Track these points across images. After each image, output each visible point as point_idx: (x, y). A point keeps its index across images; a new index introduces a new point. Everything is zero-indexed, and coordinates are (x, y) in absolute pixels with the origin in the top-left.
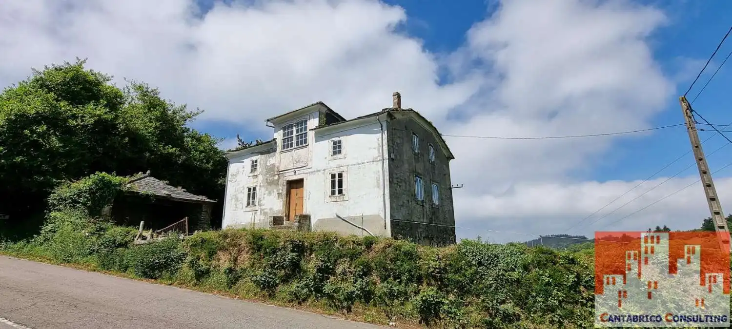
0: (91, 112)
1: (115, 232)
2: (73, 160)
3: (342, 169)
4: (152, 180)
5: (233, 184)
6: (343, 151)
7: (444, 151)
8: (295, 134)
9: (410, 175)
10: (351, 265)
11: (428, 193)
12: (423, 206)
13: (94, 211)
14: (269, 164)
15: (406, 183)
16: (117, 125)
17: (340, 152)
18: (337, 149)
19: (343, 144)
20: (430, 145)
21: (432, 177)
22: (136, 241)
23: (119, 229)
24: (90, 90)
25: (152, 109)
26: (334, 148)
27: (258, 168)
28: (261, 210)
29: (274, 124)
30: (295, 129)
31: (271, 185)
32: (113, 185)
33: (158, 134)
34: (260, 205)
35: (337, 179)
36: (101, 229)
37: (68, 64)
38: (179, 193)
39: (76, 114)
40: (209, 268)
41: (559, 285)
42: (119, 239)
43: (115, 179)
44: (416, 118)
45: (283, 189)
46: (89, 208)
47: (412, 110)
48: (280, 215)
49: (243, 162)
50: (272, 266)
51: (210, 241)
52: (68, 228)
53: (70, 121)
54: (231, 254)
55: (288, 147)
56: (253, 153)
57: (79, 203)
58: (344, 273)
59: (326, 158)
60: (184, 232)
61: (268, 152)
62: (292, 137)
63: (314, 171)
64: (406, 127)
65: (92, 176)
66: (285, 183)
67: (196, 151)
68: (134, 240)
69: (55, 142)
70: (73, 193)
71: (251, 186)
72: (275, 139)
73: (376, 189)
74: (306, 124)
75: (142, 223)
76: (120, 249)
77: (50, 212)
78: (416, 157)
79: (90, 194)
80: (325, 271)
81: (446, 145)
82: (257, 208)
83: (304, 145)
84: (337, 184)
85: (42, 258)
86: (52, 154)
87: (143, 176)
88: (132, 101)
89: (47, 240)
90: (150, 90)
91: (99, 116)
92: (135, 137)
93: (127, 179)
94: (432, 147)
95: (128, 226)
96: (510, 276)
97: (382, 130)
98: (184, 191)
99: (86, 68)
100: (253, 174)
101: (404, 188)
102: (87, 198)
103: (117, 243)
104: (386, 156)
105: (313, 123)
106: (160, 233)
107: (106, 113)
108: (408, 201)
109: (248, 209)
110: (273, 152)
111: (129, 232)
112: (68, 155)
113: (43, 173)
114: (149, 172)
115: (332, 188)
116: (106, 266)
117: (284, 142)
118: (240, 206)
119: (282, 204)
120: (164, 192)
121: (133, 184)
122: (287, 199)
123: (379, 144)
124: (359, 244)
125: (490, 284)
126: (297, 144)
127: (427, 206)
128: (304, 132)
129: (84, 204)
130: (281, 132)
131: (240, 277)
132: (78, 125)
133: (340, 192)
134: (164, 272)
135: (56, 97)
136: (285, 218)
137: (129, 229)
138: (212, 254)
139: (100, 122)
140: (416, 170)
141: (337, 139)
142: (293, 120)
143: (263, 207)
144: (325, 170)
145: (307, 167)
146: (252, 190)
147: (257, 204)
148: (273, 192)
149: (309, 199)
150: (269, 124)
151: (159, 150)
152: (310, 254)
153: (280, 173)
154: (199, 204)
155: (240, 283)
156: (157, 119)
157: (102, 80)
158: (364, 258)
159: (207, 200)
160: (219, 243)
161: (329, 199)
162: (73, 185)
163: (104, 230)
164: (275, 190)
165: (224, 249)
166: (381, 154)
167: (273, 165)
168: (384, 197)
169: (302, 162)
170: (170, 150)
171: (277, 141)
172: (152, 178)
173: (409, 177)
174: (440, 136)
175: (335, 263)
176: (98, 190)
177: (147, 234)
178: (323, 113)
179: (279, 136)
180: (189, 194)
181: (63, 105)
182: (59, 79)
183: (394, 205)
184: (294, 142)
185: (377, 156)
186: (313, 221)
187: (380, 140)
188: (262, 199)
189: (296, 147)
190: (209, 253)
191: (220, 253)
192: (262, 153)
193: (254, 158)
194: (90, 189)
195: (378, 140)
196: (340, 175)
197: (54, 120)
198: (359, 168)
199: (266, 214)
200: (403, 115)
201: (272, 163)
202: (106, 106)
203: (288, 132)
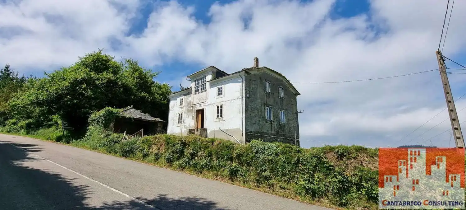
0: (106, 76)
1: (114, 136)
2: (98, 100)
3: (223, 103)
4: (133, 110)
5: (172, 112)
6: (223, 93)
7: (292, 90)
8: (200, 84)
9: (262, 106)
10: (204, 152)
11: (276, 116)
12: (271, 124)
13: (106, 126)
14: (188, 101)
15: (258, 111)
16: (117, 82)
17: (221, 94)
18: (220, 92)
19: (223, 89)
20: (280, 87)
21: (280, 107)
22: (123, 141)
23: (116, 135)
24: (105, 65)
25: (135, 72)
26: (219, 91)
27: (183, 103)
28: (185, 126)
29: (191, 79)
30: (200, 81)
31: (189, 112)
32: (114, 113)
33: (138, 86)
34: (184, 123)
35: (220, 108)
36: (108, 134)
37: (95, 52)
38: (147, 117)
39: (98, 78)
40: (148, 153)
41: (289, 163)
42: (115, 139)
43: (114, 110)
44: (269, 72)
45: (194, 114)
46: (104, 124)
47: (265, 67)
48: (193, 128)
49: (176, 100)
50: (173, 152)
51: (149, 140)
52: (96, 134)
53: (96, 81)
54: (157, 146)
55: (197, 92)
56: (181, 95)
57: (99, 122)
58: (201, 156)
59: (215, 97)
60: (141, 136)
61: (188, 94)
62: (199, 86)
63: (209, 105)
64: (260, 78)
65: (104, 109)
66: (196, 111)
67: (158, 94)
68: (122, 140)
69: (90, 93)
70: (97, 118)
71: (180, 113)
72: (191, 87)
73: (239, 114)
74: (206, 78)
75: (125, 131)
76: (116, 144)
77: (89, 126)
78: (268, 95)
79: (104, 117)
80: (193, 155)
81: (293, 87)
82: (183, 124)
83: (204, 90)
84: (220, 111)
85: (85, 148)
86: (89, 98)
87: (130, 108)
88: (125, 69)
89: (88, 139)
90: (134, 62)
91: (109, 78)
92: (126, 88)
93: (121, 110)
94: (282, 88)
95: (120, 133)
96: (268, 158)
97: (242, 80)
98: (149, 116)
99: (103, 54)
100: (181, 107)
101: (256, 113)
102: (103, 119)
103: (115, 141)
104: (244, 96)
105: (209, 78)
106: (132, 136)
107: (112, 77)
108: (260, 121)
109: (179, 125)
110: (190, 94)
111: (120, 136)
112: (95, 98)
113: (85, 108)
114: (132, 106)
115: (217, 114)
116: (109, 152)
117: (195, 89)
118: (175, 124)
119: (194, 122)
120: (138, 116)
121: (124, 112)
122: (196, 120)
123: (240, 89)
124: (209, 142)
125: (260, 162)
126: (201, 90)
127: (275, 124)
128: (204, 83)
129: (102, 123)
130: (194, 83)
131: (160, 157)
132: (100, 83)
133: (221, 116)
134: (131, 154)
135: (89, 70)
136: (195, 130)
137: (120, 134)
138: (150, 146)
139: (109, 81)
140: (267, 103)
141: (220, 87)
142: (199, 76)
143: (186, 124)
144: (214, 104)
145: (206, 102)
146: (180, 115)
147: (183, 123)
148: (190, 116)
149: (207, 120)
150: (188, 79)
151: (138, 94)
152: (189, 147)
153: (194, 106)
154: (155, 123)
155: (159, 160)
156: (138, 78)
157: (110, 59)
158: (210, 149)
159: (160, 120)
160: (153, 141)
161: (216, 120)
162: (98, 113)
163: (110, 135)
164: (191, 115)
165: (154, 144)
166: (241, 95)
167: (190, 101)
168: (242, 118)
169: (204, 99)
170: (144, 95)
171: (192, 88)
172: (134, 109)
173: (261, 107)
174: (288, 81)
175: (198, 152)
176: (107, 115)
177: (127, 137)
178: (214, 72)
179: (193, 85)
180: (151, 117)
181: (93, 74)
182: (91, 59)
183: (248, 123)
184: (200, 88)
185: (239, 95)
186: (208, 132)
187: (241, 86)
188: (185, 120)
189: (201, 91)
190: (149, 145)
191: (153, 146)
192: (185, 95)
193: (182, 98)
194: (104, 115)
195: (240, 86)
196: (221, 107)
197: (89, 81)
198: (230, 103)
199: (187, 127)
200: (258, 71)
201: (190, 100)
202: (112, 73)
203: (197, 83)
